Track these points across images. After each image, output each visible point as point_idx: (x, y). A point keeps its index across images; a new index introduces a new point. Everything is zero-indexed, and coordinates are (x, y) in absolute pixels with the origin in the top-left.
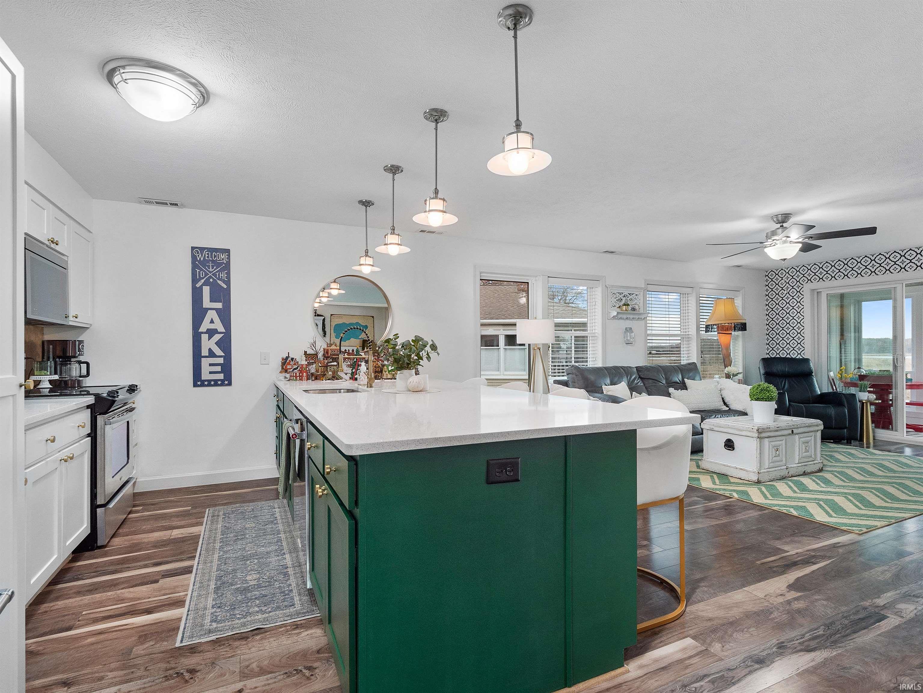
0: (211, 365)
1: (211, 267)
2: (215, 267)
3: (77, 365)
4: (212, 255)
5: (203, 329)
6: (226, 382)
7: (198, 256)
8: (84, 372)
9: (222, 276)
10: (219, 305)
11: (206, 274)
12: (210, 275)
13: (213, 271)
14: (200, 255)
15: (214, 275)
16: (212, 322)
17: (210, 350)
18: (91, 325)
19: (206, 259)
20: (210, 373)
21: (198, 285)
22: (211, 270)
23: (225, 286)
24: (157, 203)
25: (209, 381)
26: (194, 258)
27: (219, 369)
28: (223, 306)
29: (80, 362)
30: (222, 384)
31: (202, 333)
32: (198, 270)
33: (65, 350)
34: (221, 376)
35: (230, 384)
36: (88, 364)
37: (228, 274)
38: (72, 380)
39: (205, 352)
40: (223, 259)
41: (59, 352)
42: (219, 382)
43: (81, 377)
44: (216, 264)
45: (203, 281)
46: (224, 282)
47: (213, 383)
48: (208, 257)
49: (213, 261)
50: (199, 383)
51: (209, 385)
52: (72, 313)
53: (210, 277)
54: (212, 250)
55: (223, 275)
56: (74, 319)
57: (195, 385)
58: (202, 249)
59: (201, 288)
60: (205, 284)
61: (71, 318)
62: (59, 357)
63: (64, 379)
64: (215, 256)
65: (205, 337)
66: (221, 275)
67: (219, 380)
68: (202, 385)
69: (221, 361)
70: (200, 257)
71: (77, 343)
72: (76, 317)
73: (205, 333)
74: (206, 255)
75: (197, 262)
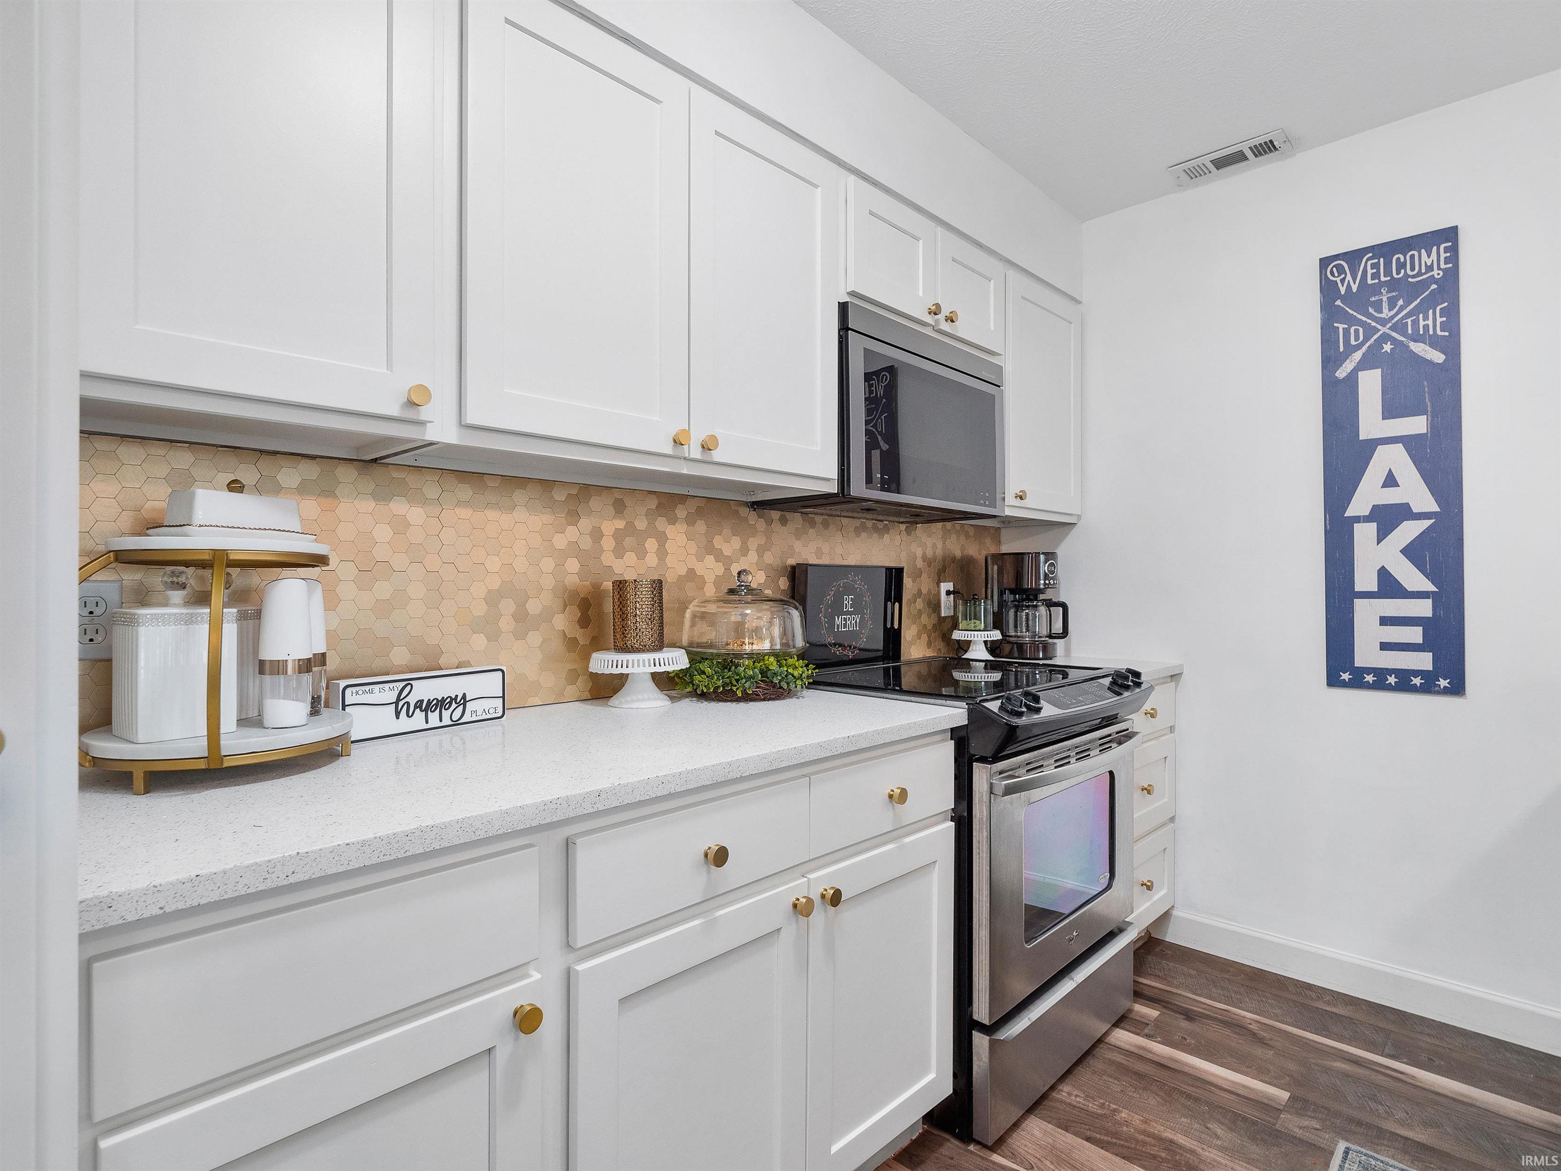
0: (1385, 621)
1: (1385, 306)
2: (1401, 302)
3: (1043, 610)
4: (1388, 265)
5: (1359, 506)
6: (1443, 683)
7: (1343, 281)
8: (1058, 627)
9: (1426, 327)
10: (1417, 425)
11: (1370, 331)
12: (1383, 330)
13: (1392, 317)
14: (1349, 277)
15: (1400, 327)
16: (1390, 481)
17: (1383, 574)
18: (1079, 516)
19: (1370, 281)
20: (1385, 646)
21: (1342, 373)
22: (1386, 313)
23: (1438, 357)
24: (1221, 163)
25: (1381, 674)
26: (1328, 289)
27: (1415, 635)
28: (1432, 426)
29: (1050, 604)
30: (1429, 687)
31: (1357, 519)
32: (1341, 327)
33: (1019, 576)
34: (1424, 661)
35: (1457, 688)
36: (1064, 606)
37: (1452, 315)
38: (1033, 643)
39: (1366, 580)
40: (1430, 268)
41: (1009, 580)
42: (1417, 681)
43: (1050, 636)
44: (1409, 290)
45: (1358, 356)
46: (1435, 342)
47: (1392, 680)
48: (1375, 276)
49: (1393, 285)
50: (1346, 676)
51: (1380, 685)
52: (1011, 488)
53: (1385, 338)
54: (1385, 250)
55: (1433, 321)
56: (1018, 502)
57: (1333, 681)
58: (1353, 257)
59: (1352, 379)
60: (1364, 365)
61: (1010, 500)
62: (1013, 592)
63: (1020, 640)
64: (1401, 266)
65: (1364, 533)
66: (1422, 323)
67: (1416, 673)
68: (1357, 682)
69: (1424, 608)
70: (1349, 283)
71: (1042, 557)
72: (1021, 498)
73: (1367, 519)
74: (1370, 272)
75: (1338, 303)
